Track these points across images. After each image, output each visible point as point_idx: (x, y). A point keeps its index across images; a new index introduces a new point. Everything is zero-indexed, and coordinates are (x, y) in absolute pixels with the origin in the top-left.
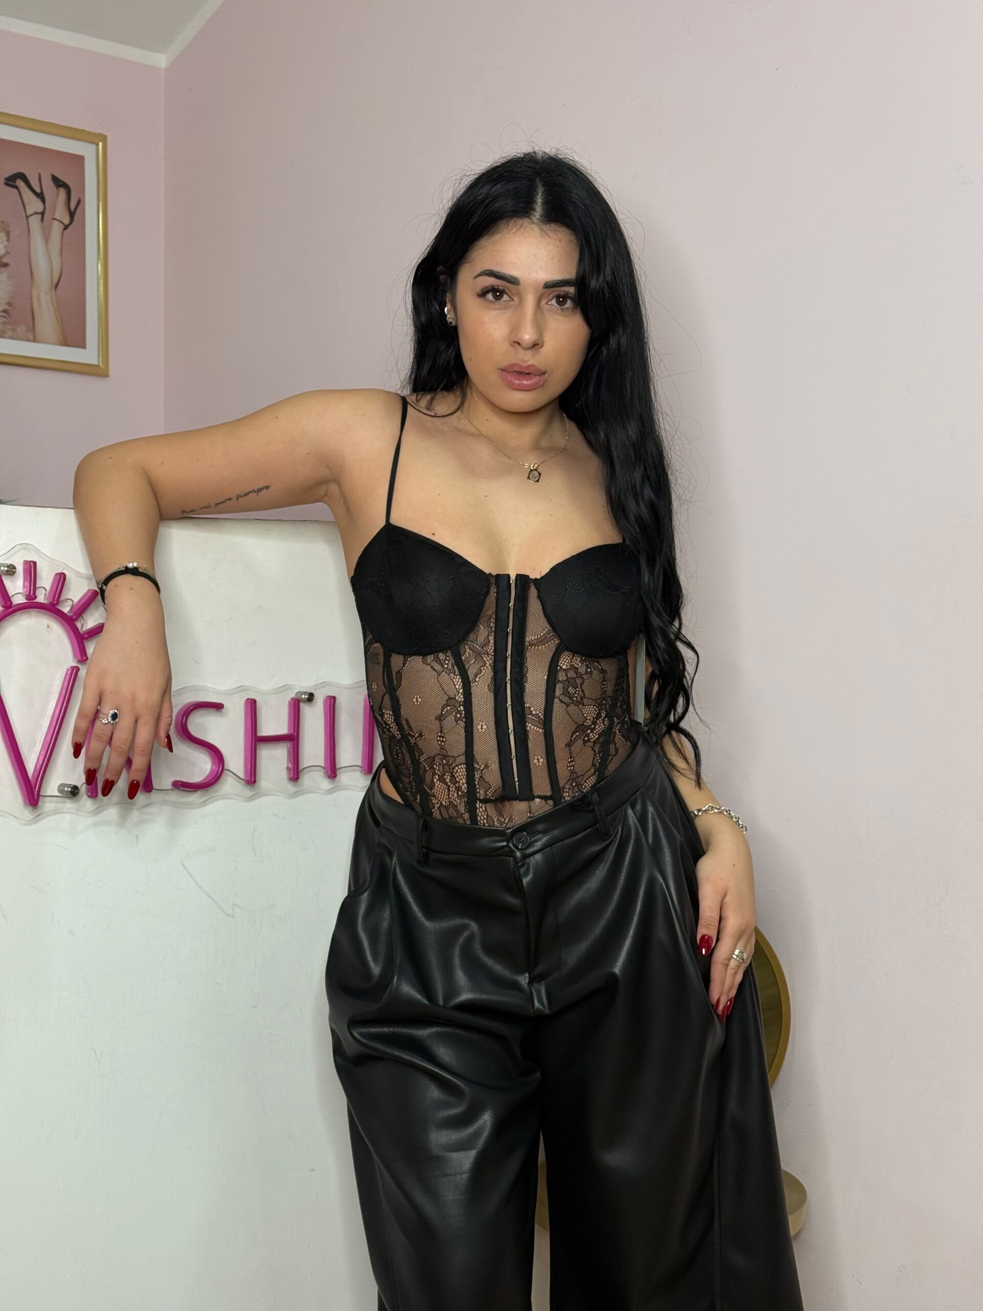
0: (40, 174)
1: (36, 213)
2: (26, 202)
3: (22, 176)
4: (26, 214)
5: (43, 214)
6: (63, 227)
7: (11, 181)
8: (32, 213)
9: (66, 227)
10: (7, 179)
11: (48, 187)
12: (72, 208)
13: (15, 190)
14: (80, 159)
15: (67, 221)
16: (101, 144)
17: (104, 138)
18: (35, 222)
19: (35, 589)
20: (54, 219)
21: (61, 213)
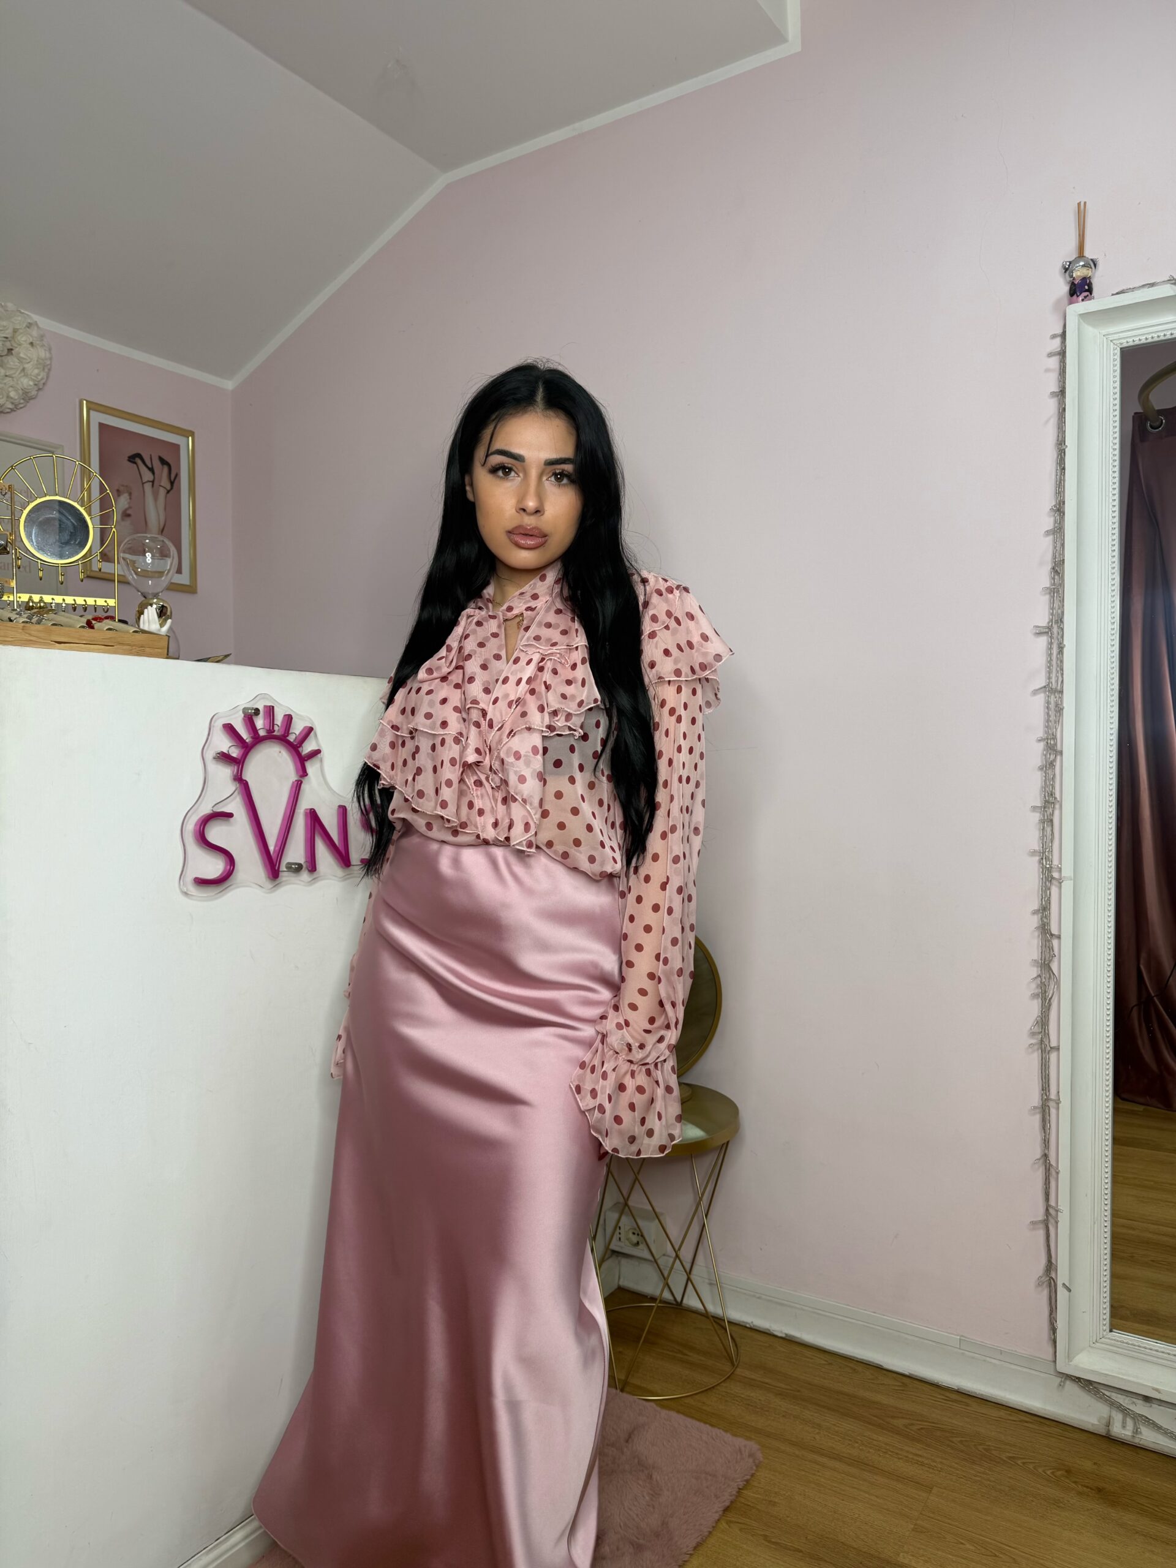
0: (151, 455)
1: (150, 481)
2: (142, 473)
3: (139, 456)
4: (142, 481)
5: (153, 482)
6: (166, 491)
7: (133, 458)
8: (146, 480)
9: (168, 492)
10: (129, 457)
11: (157, 464)
12: (172, 479)
13: (135, 465)
14: (176, 448)
15: (169, 487)
16: (190, 438)
17: (192, 434)
18: (148, 487)
19: (273, 724)
20: (160, 486)
21: (165, 482)
